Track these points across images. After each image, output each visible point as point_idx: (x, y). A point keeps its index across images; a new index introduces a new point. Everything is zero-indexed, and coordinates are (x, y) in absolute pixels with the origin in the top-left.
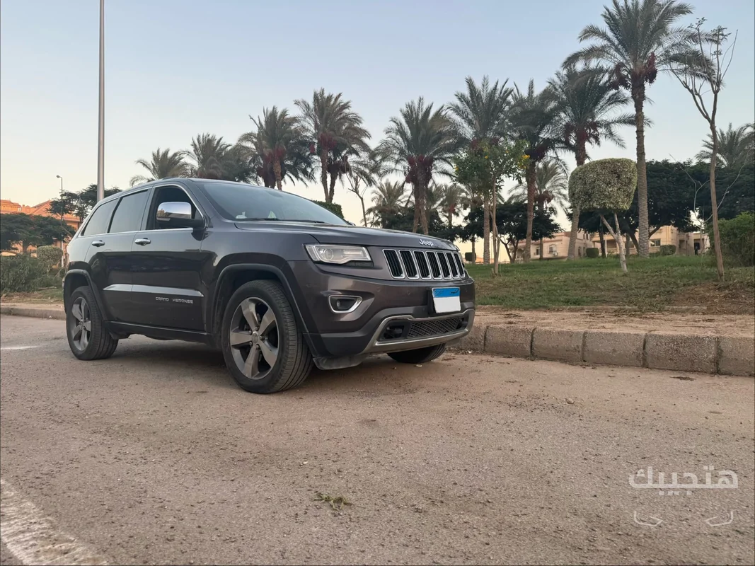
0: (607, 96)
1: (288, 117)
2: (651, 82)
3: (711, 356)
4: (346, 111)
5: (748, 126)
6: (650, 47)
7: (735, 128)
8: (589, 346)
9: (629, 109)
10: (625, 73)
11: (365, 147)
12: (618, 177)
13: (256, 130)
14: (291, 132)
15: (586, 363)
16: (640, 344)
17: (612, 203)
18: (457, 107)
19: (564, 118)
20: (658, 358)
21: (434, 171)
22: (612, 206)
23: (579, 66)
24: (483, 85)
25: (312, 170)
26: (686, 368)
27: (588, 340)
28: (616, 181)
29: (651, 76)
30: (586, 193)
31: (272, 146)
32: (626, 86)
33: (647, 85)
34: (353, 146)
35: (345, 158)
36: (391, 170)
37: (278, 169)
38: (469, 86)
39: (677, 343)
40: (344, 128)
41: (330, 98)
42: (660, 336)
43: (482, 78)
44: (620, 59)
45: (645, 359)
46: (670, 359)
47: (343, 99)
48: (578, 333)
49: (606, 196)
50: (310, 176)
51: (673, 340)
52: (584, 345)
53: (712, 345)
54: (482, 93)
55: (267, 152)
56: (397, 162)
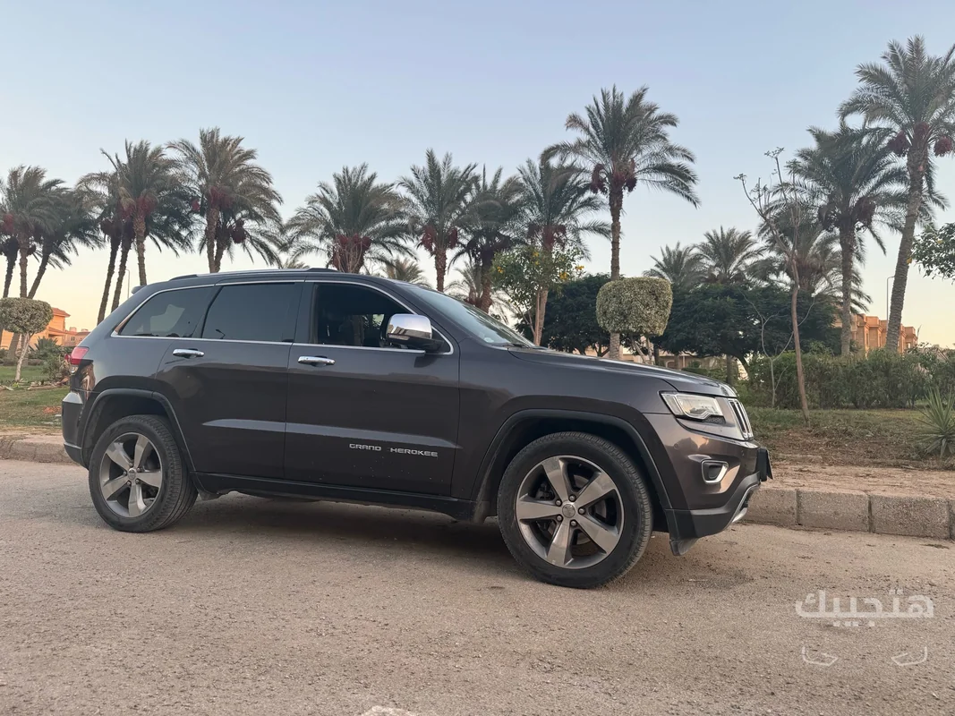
0: (582, 199)
1: (164, 157)
2: (630, 190)
3: (944, 521)
4: (249, 162)
5: (694, 246)
6: (630, 153)
7: (681, 248)
8: (806, 508)
9: (605, 217)
10: (604, 176)
11: (272, 213)
12: (656, 299)
13: (111, 170)
14: (165, 178)
15: (803, 527)
16: (865, 506)
17: (649, 327)
18: (413, 185)
19: (531, 215)
20: (887, 522)
21: (368, 255)
22: (649, 331)
23: (554, 162)
24: (445, 164)
25: (191, 233)
26: (917, 533)
27: (804, 501)
28: (654, 304)
29: (631, 184)
30: (622, 314)
31: (136, 195)
32: (604, 191)
33: (625, 192)
34: (255, 208)
35: (240, 223)
36: (309, 249)
37: (140, 226)
38: (429, 160)
39: (906, 506)
40: (240, 183)
41: (226, 141)
42: (886, 498)
43: (445, 154)
44: (600, 161)
45: (871, 524)
46: (901, 524)
47: (244, 146)
48: (790, 492)
49: (643, 319)
50: (185, 243)
51: (901, 502)
52: (799, 505)
53: (945, 509)
54: (442, 172)
55: (126, 202)
56: (321, 239)
